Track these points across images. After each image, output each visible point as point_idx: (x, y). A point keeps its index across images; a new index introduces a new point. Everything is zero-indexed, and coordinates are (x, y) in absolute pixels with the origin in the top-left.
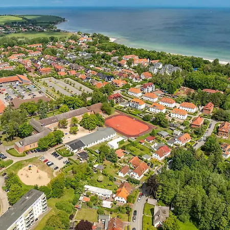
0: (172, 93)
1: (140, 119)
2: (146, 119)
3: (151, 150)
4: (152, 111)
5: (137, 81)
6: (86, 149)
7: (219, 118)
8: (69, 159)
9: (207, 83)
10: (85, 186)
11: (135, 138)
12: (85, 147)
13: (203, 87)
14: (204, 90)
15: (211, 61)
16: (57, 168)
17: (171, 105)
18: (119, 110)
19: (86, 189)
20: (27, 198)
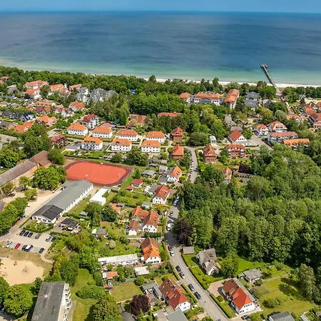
0: (125, 124)
1: (108, 162)
2: (116, 160)
3: (147, 195)
4: (116, 149)
5: (68, 115)
6: (67, 215)
7: (196, 143)
8: (51, 234)
9: (161, 106)
10: (100, 260)
11: (120, 186)
12: (64, 212)
13: (156, 111)
14: (160, 115)
15: (147, 80)
16: (43, 249)
17: (134, 138)
18: (70, 156)
19: (102, 263)
20: (46, 296)
